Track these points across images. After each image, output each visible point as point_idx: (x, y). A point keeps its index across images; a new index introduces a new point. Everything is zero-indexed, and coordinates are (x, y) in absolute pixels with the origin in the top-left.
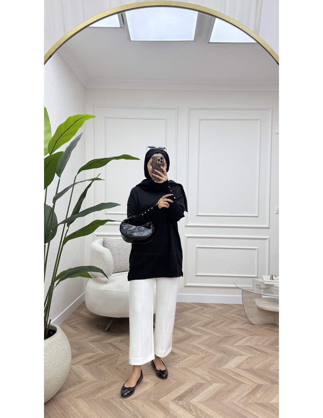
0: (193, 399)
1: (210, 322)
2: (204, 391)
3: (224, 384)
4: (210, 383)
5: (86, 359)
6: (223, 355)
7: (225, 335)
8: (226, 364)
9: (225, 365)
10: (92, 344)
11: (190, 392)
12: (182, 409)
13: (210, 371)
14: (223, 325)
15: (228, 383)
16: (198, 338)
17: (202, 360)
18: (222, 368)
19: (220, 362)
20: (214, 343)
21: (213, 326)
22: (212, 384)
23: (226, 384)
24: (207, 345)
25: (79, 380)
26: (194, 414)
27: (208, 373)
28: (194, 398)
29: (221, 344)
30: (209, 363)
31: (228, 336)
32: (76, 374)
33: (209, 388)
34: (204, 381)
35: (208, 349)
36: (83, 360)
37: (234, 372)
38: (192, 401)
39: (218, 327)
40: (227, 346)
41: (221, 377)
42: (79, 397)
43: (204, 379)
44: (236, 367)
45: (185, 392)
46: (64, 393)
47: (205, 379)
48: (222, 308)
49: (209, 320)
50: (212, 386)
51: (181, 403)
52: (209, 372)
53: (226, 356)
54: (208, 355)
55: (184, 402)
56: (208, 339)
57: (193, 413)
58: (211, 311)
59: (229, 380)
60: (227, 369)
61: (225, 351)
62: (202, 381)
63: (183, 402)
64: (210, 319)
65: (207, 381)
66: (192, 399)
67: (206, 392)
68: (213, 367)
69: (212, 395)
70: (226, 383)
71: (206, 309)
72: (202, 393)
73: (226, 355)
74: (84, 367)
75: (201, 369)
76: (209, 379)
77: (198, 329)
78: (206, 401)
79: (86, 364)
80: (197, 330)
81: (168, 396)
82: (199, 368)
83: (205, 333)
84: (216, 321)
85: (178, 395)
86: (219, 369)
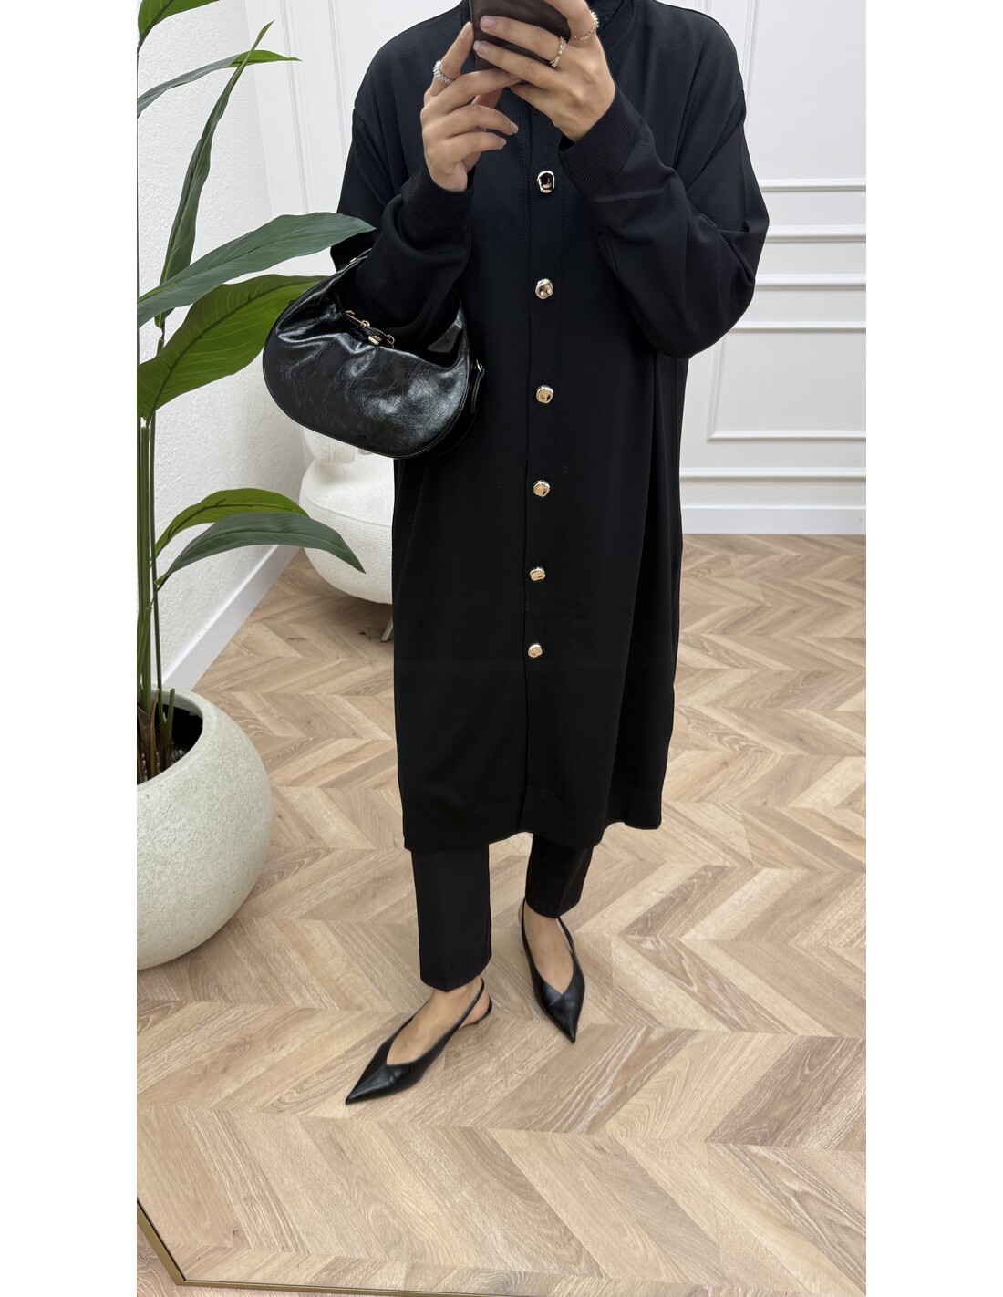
0: (693, 932)
1: (749, 615)
2: (730, 901)
3: (798, 873)
4: (750, 867)
5: (332, 761)
6: (795, 750)
7: (803, 669)
8: (806, 792)
9: (801, 796)
10: (349, 704)
11: (682, 903)
12: (654, 968)
13: (750, 817)
14: (797, 623)
15: (814, 869)
16: (708, 680)
17: (721, 773)
18: (791, 805)
19: (786, 781)
20: (761, 703)
21: (761, 629)
22: (757, 872)
23: (807, 871)
24: (737, 711)
25: (313, 845)
26: (695, 989)
27: (741, 827)
28: (693, 926)
29: (788, 707)
30: (746, 785)
31: (812, 674)
32: (301, 823)
33: (744, 888)
34: (727, 857)
35: (743, 726)
36: (323, 766)
37: (835, 826)
38: (686, 936)
39: (779, 634)
40: (810, 713)
41: (788, 842)
42: (313, 914)
43: (728, 850)
44: (842, 805)
45: (663, 900)
46: (264, 899)
47: (733, 850)
48: (794, 553)
49: (745, 604)
50: (757, 878)
51: (649, 945)
52: (745, 821)
53: (807, 754)
54: (743, 749)
55: (662, 943)
56: (742, 684)
57: (691, 984)
58: (754, 565)
59: (815, 857)
60: (812, 812)
61: (803, 735)
62: (722, 860)
63: (658, 942)
64: (752, 599)
65: (737, 860)
66: (687, 929)
67: (737, 903)
68: (759, 803)
69: (756, 916)
70: (807, 866)
71: (736, 561)
72: (724, 907)
73: (806, 750)
74: (327, 793)
75: (718, 810)
76: (747, 852)
77: (705, 644)
78: (737, 939)
79: (333, 784)
80: (703, 649)
81: (606, 916)
82: (711, 806)
83: (732, 661)
84: (770, 608)
85: (638, 911)
86: (783, 811)
